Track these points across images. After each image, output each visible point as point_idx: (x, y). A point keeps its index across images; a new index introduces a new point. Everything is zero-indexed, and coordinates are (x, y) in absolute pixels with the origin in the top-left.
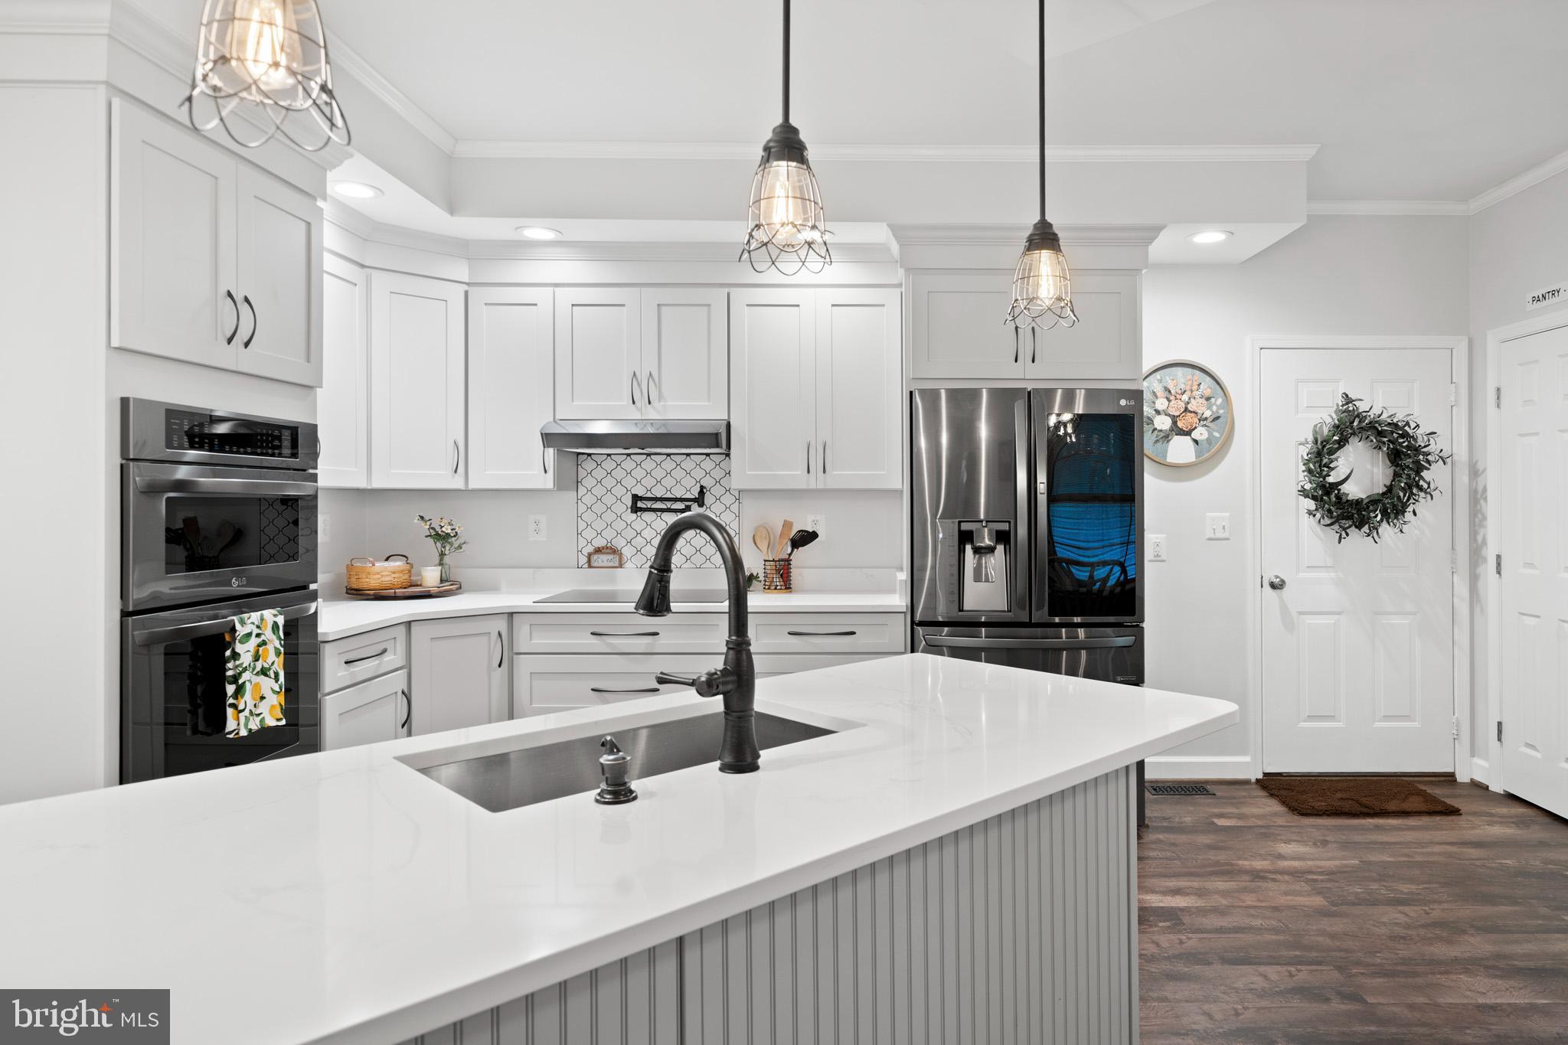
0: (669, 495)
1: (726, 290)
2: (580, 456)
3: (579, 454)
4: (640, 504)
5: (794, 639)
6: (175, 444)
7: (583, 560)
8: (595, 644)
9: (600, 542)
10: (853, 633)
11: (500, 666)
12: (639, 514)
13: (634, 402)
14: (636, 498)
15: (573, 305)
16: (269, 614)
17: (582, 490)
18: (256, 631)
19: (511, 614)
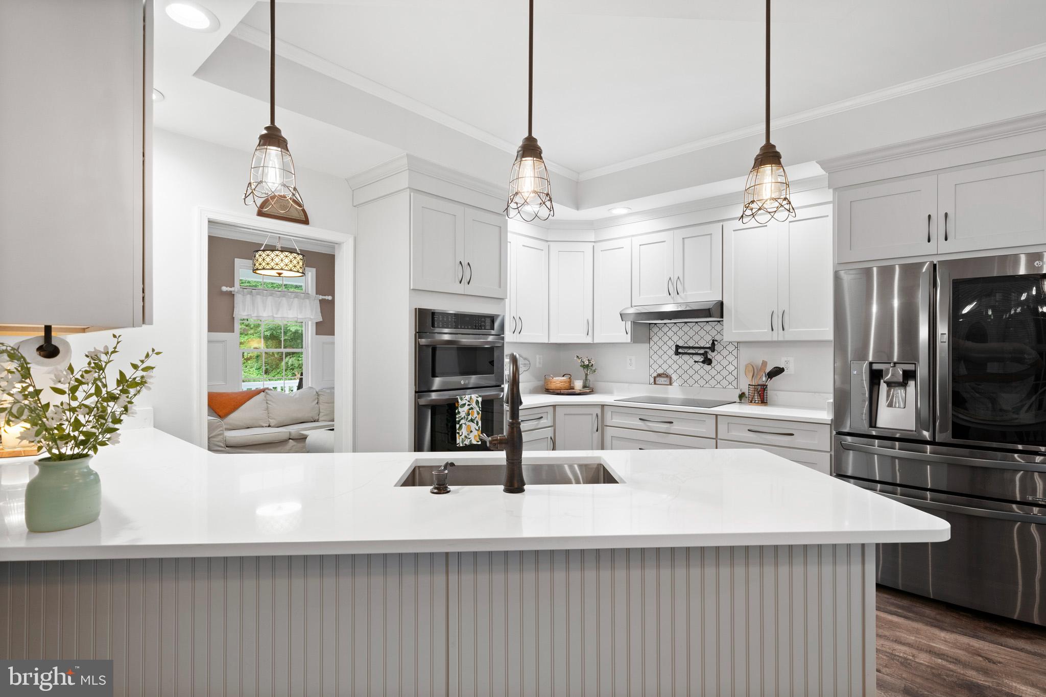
0: (697, 345)
1: (721, 223)
2: (651, 325)
3: (650, 324)
4: (680, 350)
5: (751, 435)
6: (441, 326)
7: (652, 380)
8: (641, 424)
9: (660, 371)
10: (792, 435)
11: (597, 431)
12: (680, 355)
13: (670, 294)
14: (677, 347)
15: (640, 245)
16: (474, 396)
17: (652, 343)
18: (468, 403)
19: (603, 406)
